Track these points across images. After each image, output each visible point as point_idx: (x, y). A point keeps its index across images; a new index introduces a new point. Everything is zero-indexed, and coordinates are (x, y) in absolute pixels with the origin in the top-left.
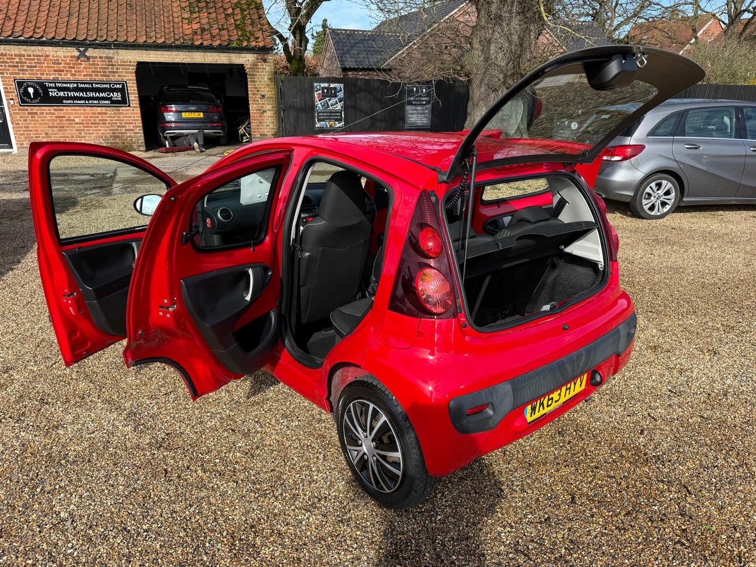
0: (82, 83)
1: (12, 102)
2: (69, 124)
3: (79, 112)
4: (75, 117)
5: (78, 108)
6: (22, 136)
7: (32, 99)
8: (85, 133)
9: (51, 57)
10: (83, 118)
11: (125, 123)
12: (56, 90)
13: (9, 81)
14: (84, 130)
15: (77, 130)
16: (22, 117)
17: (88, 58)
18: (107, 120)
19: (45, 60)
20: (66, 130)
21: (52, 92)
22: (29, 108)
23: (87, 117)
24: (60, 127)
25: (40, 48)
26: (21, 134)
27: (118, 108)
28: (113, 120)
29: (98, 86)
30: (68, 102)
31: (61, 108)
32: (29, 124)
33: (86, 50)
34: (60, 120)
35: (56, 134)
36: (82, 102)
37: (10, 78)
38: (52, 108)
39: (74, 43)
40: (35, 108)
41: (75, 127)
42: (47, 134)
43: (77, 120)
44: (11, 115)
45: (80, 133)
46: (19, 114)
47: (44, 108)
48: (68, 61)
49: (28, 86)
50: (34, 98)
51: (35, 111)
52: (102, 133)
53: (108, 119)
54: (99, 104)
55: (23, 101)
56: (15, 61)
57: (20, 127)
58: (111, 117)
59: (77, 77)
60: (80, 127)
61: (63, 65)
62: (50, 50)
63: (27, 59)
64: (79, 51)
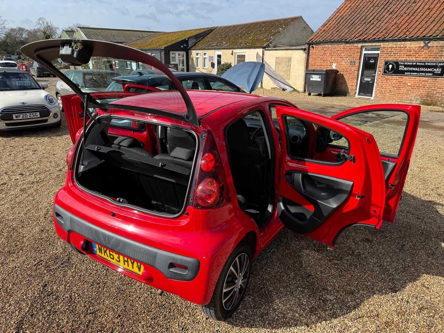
0: (419, 62)
1: (379, 72)
2: (404, 86)
3: (412, 79)
4: (409, 82)
5: (412, 77)
6: (378, 91)
7: (389, 71)
8: (411, 92)
9: (407, 48)
10: (413, 83)
11: (437, 88)
12: (403, 66)
13: (382, 61)
14: (411, 90)
15: (406, 90)
16: (381, 81)
17: (429, 47)
18: (426, 85)
19: (403, 50)
20: (401, 90)
21: (401, 68)
22: (386, 76)
23: (416, 83)
24: (399, 87)
25: (403, 43)
26: (378, 90)
27: (436, 78)
28: (430, 85)
29: (429, 64)
30: (407, 73)
31: (403, 77)
32: (383, 84)
33: (428, 43)
34: (400, 84)
35: (395, 91)
36: (415, 74)
37: (383, 59)
38: (398, 77)
39: (423, 39)
40: (389, 76)
41: (406, 88)
42: (390, 91)
43: (409, 84)
44: (377, 79)
45: (408, 92)
46: (381, 79)
47: (394, 76)
48: (416, 50)
49: (390, 64)
50: (391, 71)
51: (389, 78)
52: (420, 93)
53: (428, 85)
54: (425, 75)
55: (385, 72)
56: (388, 51)
57: (379, 86)
58: (430, 83)
59: (418, 58)
60: (409, 88)
61: (412, 52)
62: (408, 44)
63: (395, 49)
64: (425, 43)
